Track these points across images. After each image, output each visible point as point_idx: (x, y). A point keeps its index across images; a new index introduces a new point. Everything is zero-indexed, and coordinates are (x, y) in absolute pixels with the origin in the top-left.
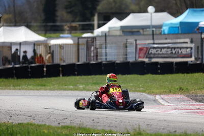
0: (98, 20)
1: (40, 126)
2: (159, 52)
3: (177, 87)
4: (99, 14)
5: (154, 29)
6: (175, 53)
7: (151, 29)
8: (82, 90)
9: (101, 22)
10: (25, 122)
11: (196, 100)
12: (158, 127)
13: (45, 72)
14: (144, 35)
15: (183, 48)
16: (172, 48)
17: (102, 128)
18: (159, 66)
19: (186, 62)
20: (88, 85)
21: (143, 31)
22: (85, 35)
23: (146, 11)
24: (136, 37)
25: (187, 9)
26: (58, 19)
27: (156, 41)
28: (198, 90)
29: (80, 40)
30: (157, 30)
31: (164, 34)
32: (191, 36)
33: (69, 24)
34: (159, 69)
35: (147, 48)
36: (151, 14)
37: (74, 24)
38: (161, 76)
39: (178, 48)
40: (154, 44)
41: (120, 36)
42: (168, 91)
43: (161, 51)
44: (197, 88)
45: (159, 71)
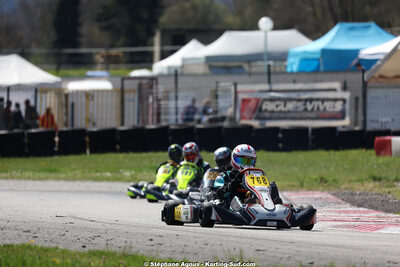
0: (162, 44)
1: (46, 250)
2: (281, 108)
3: (316, 176)
4: (164, 33)
5: (271, 63)
6: (313, 109)
7: (266, 63)
8: (129, 181)
9: (166, 48)
10: (17, 242)
11: (353, 203)
12: (279, 256)
13: (57, 144)
14: (250, 74)
15: (328, 100)
16: (306, 100)
18: (280, 135)
19: (333, 129)
20: (141, 171)
21: (250, 66)
23: (255, 27)
24: (236, 78)
25: (335, 23)
26: (83, 40)
27: (275, 87)
28: (356, 183)
29: (126, 82)
30: (278, 63)
31: (292, 73)
32: (343, 76)
33: (103, 51)
34: (279, 140)
35: (258, 100)
36: (266, 32)
37: (114, 52)
38: (283, 155)
39: (317, 100)
40: (270, 91)
41: (204, 75)
42: (297, 184)
43: (285, 106)
44: (354, 179)
45: (281, 145)
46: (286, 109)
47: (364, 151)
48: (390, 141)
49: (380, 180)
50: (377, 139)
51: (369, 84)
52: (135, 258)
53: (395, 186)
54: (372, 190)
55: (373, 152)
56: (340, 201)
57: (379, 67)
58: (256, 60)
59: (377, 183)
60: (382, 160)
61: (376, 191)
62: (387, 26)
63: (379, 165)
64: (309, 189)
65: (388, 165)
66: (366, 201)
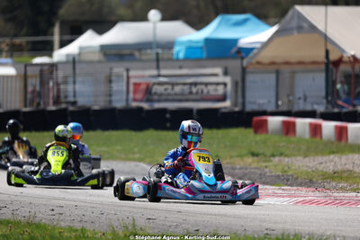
0: (62, 34)
2: (169, 91)
4: (63, 24)
5: (160, 51)
6: (197, 93)
7: (154, 51)
9: (65, 38)
11: (234, 176)
12: (168, 224)
14: (140, 60)
15: (211, 84)
16: (191, 84)
17: (68, 224)
18: (168, 116)
19: (216, 110)
21: (141, 55)
22: (38, 60)
23: (144, 18)
24: (128, 64)
25: (217, 15)
27: (163, 72)
28: (236, 159)
29: (28, 68)
30: (166, 51)
31: (178, 60)
32: (224, 63)
33: (8, 40)
34: (167, 120)
35: (148, 84)
37: (18, 41)
38: (171, 134)
39: (201, 84)
40: (159, 76)
41: (99, 62)
43: (173, 89)
44: (234, 154)
45: (168, 125)
46: (173, 92)
47: (243, 129)
48: (266, 121)
49: (258, 155)
50: (256, 119)
51: (248, 70)
52: (38, 226)
53: (271, 161)
54: (250, 165)
55: (250, 131)
57: (256, 55)
58: (146, 49)
59: (255, 158)
60: (260, 137)
61: (254, 165)
62: (264, 17)
63: (256, 143)
65: (264, 142)
66: (245, 174)
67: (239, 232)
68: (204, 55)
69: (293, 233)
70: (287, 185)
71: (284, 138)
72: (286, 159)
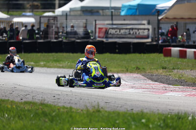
2: (118, 32)
3: (134, 66)
5: (113, 10)
6: (133, 34)
7: (111, 11)
8: (43, 67)
9: (61, 2)
11: (152, 80)
12: (116, 105)
14: (103, 15)
15: (141, 29)
16: (130, 29)
18: (117, 46)
19: (143, 43)
20: (48, 62)
21: (103, 12)
22: (47, 14)
24: (96, 18)
27: (115, 22)
28: (154, 70)
29: (41, 18)
30: (116, 11)
31: (122, 16)
32: (148, 17)
33: (31, 3)
34: (116, 48)
35: (106, 29)
37: (36, 3)
38: (118, 56)
39: (136, 29)
40: (112, 24)
42: (125, 70)
43: (120, 32)
44: (153, 68)
45: (117, 51)
46: (120, 33)
47: (158, 54)
48: (171, 50)
49: (165, 69)
50: (164, 48)
51: (161, 22)
52: (46, 105)
53: (173, 72)
54: (161, 73)
55: (162, 55)
56: (146, 78)
58: (106, 9)
60: (168, 58)
61: (163, 74)
63: (165, 61)
64: (131, 73)
65: (169, 61)
66: (158, 79)
67: (155, 111)
68: (137, 13)
69: (184, 112)
70: (181, 85)
71: (180, 60)
72: (181, 71)
